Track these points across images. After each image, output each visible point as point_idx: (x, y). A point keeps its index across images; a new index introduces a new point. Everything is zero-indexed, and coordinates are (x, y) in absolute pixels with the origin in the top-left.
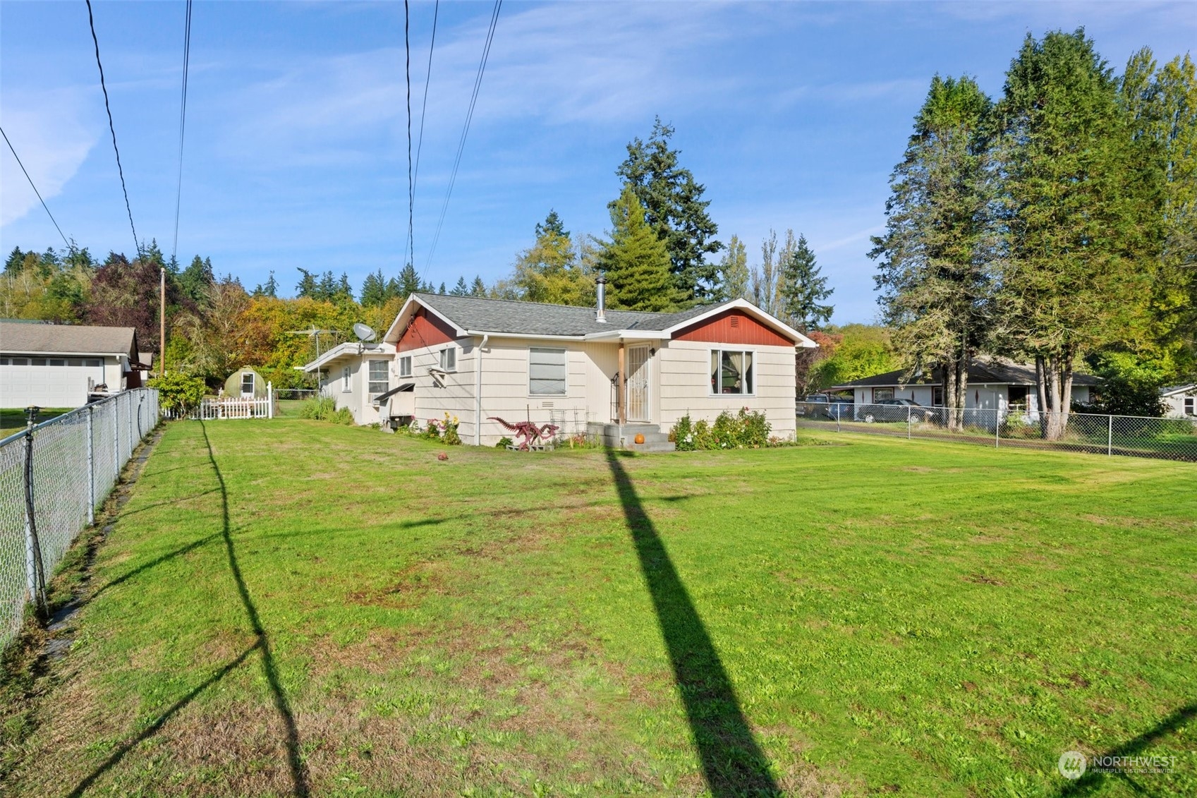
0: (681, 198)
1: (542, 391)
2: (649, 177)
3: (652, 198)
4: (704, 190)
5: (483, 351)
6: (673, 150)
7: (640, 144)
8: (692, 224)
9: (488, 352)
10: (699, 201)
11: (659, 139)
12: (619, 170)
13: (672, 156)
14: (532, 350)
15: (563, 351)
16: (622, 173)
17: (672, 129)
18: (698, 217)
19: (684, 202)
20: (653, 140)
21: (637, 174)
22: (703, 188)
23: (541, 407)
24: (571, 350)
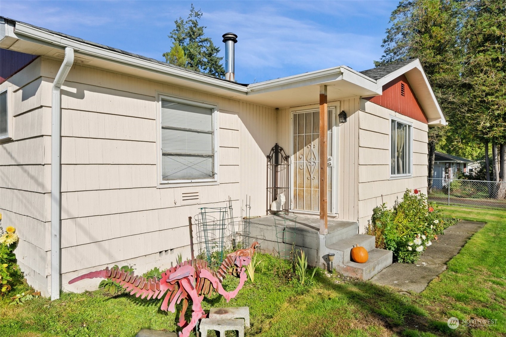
0: (206, 54)
1: (180, 174)
2: (187, 40)
3: (190, 52)
4: (219, 50)
5: (63, 92)
6: (202, 26)
7: (182, 21)
8: (213, 69)
9: (80, 96)
10: (217, 56)
11: (193, 19)
12: (171, 35)
13: (201, 29)
14: (165, 103)
15: (210, 111)
16: (172, 37)
17: (201, 14)
18: (217, 65)
19: (208, 56)
20: (190, 19)
21: (181, 38)
22: (219, 49)
23: (180, 202)
24: (222, 111)
